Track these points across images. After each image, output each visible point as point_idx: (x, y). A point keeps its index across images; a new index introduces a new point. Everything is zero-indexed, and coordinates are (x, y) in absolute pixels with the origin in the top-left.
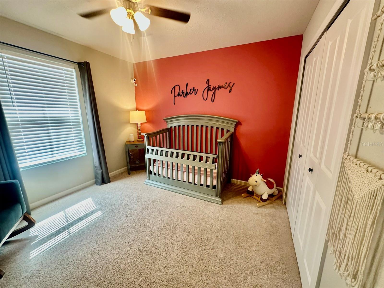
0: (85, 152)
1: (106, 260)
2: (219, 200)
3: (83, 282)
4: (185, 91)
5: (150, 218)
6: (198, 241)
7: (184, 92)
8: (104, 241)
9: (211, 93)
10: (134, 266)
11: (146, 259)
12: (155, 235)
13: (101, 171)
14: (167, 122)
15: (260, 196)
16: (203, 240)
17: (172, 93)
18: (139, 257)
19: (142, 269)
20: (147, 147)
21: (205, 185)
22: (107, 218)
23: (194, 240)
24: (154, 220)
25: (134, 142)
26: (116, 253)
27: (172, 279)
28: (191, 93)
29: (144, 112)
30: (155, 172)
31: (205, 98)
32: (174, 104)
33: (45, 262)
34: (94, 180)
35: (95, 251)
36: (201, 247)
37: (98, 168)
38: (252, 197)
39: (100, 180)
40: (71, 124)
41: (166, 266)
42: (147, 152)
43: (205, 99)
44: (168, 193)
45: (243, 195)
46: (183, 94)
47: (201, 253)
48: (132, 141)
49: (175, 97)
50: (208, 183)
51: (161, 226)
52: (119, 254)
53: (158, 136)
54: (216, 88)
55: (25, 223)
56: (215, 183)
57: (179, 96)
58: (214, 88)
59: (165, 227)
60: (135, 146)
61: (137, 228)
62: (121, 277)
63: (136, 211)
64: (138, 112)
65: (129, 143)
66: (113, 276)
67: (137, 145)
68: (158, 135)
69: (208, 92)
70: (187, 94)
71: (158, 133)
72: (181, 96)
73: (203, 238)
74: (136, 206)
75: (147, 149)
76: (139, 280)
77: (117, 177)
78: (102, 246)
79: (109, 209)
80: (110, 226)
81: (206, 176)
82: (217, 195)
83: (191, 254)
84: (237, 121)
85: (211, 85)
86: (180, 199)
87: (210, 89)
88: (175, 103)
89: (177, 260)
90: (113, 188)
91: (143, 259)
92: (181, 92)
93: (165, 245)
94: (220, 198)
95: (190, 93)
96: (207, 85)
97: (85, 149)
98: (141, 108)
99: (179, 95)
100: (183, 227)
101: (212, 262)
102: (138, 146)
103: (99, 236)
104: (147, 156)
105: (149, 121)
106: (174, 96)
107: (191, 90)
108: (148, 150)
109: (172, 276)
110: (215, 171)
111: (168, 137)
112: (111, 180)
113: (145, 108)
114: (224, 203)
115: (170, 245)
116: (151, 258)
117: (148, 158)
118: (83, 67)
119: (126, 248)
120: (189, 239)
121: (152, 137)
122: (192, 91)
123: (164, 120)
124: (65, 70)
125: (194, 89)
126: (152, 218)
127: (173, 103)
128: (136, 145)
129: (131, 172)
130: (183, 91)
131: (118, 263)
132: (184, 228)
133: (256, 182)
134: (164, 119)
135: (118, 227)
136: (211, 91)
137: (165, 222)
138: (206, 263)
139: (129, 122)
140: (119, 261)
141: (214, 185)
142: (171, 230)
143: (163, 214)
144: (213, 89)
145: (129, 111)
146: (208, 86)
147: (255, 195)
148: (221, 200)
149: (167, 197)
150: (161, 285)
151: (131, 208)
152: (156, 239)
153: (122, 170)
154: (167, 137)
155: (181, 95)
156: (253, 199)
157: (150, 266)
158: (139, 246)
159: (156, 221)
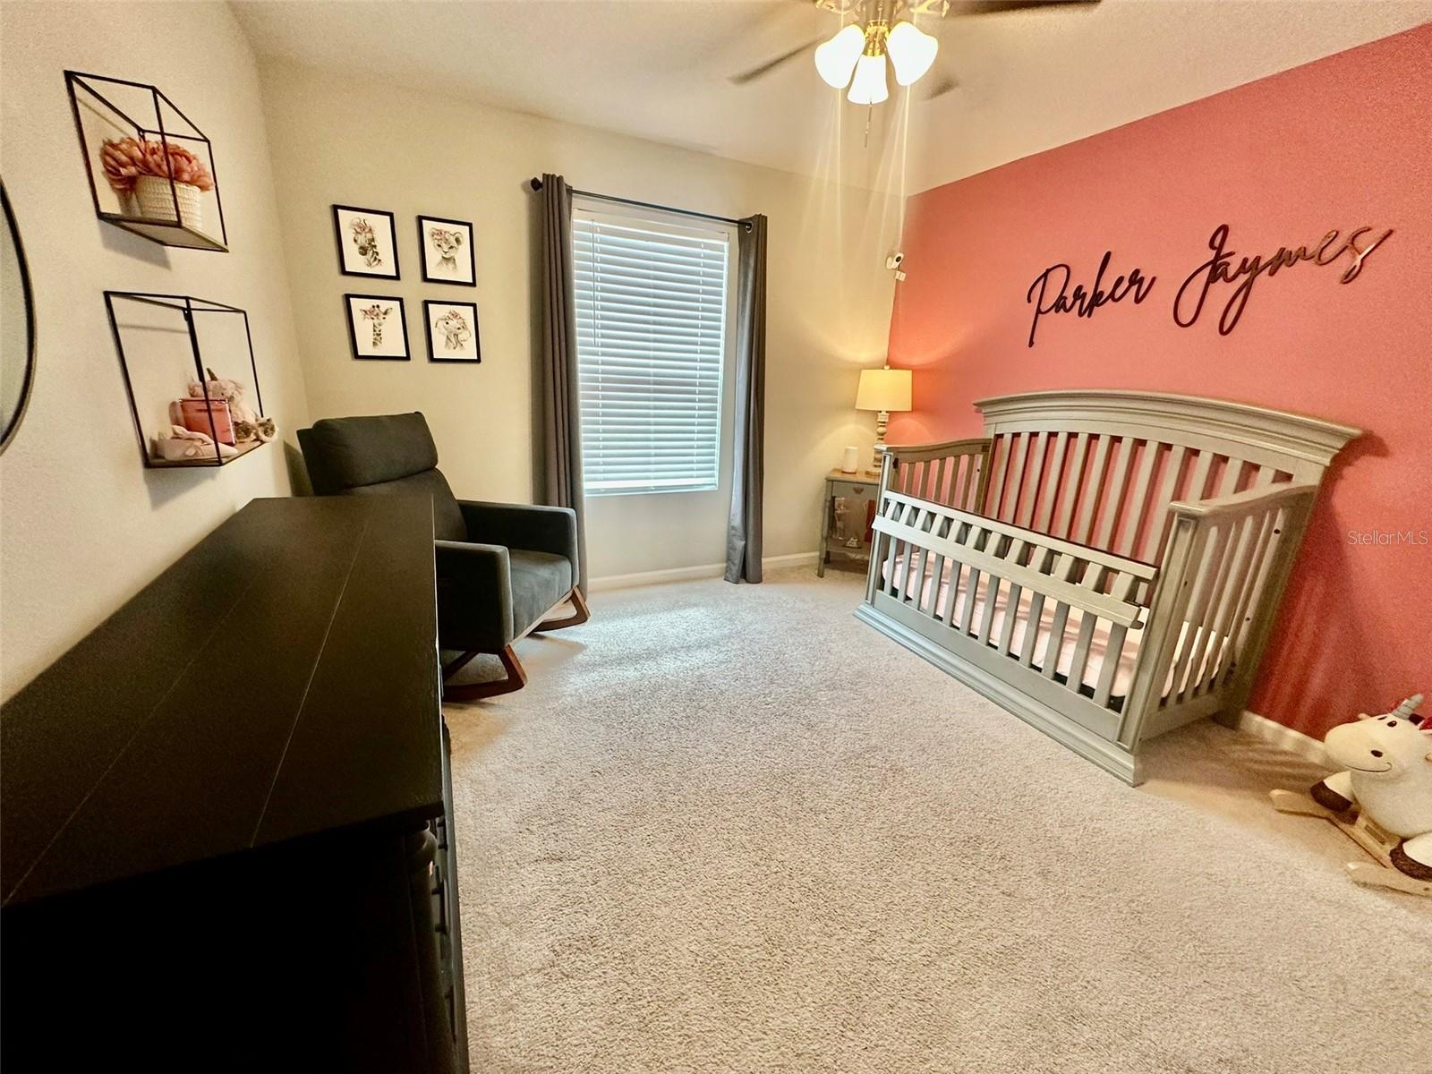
0: (715, 480)
1: (690, 753)
2: (1128, 762)
3: (637, 770)
4: (1089, 291)
5: (832, 711)
6: (963, 844)
7: (1085, 294)
8: (701, 713)
9: (1222, 292)
10: (747, 800)
11: (782, 801)
12: (830, 760)
13: (744, 542)
14: (987, 415)
15: (1399, 840)
16: (982, 850)
17: (1029, 301)
18: (765, 789)
19: (764, 819)
20: (887, 494)
21: (1073, 684)
22: (723, 667)
23: (948, 834)
24: (843, 721)
25: (855, 473)
26: (716, 750)
27: (830, 885)
28: (1117, 296)
29: (911, 372)
30: (897, 586)
31: (1186, 317)
32: (1031, 344)
33: (586, 700)
34: (724, 565)
35: (675, 724)
36: (963, 865)
37: (738, 534)
38: (1343, 826)
39: (736, 569)
40: (697, 397)
41: (828, 847)
42: (881, 511)
43: (1185, 319)
44: (922, 667)
45: (1276, 793)
46: (1079, 302)
47: (956, 880)
48: (850, 471)
49: (1040, 315)
50: (1091, 680)
51: (857, 746)
52: (722, 757)
53: (935, 464)
54: (1262, 263)
55: (571, 612)
56: (1122, 687)
57: (1057, 311)
58: (1252, 268)
59: (867, 756)
60: (855, 489)
61: (788, 721)
62: (709, 806)
63: (801, 680)
64: (888, 375)
65: (838, 476)
66: (693, 794)
67: (861, 486)
68: (938, 461)
69: (1211, 285)
70: (1097, 299)
71: (940, 452)
72: (1067, 311)
73: (985, 845)
74: (807, 666)
75: (886, 500)
76: (746, 834)
77: (782, 575)
78: (692, 722)
79: (734, 647)
80: (724, 687)
81: (1088, 649)
82: (1119, 741)
83: (918, 862)
84: (1356, 432)
85: (1231, 254)
86: (956, 699)
87: (1224, 273)
88: (1034, 340)
89: (867, 854)
90: (764, 599)
91: (774, 799)
92: (1070, 293)
93: (849, 798)
94: (1132, 757)
95: (1112, 296)
96: (1211, 254)
97: (716, 473)
98: (902, 358)
99: (1060, 305)
100: (929, 782)
101: (982, 925)
102: (862, 490)
103: (694, 698)
104: (881, 524)
105: (918, 408)
106: (1039, 311)
107: (1120, 280)
108: (887, 503)
109: (834, 878)
110: (1135, 636)
111: (978, 473)
112: (764, 578)
113: (917, 360)
114: (1151, 784)
115: (860, 806)
116: (796, 807)
117: (881, 533)
118: (749, 232)
119: (743, 752)
120: (934, 822)
121: (912, 464)
122: (1125, 284)
123: (975, 407)
124: (707, 246)
125: (1136, 279)
126: (838, 715)
127: (1028, 340)
128: (857, 486)
129: (828, 572)
130: (1080, 288)
131: (713, 774)
132: (928, 785)
133: (1377, 754)
134: (975, 404)
135: (742, 697)
136: (1228, 281)
137: (874, 742)
138: (959, 914)
139: (850, 406)
140: (716, 771)
141: (1117, 693)
142: (884, 771)
143: (876, 719)
144: (1243, 268)
145: (857, 370)
146: (1218, 257)
147: (1361, 821)
148: (1132, 767)
149: (912, 676)
150: (796, 879)
151: (792, 667)
152: (828, 772)
153: (805, 558)
154: (975, 469)
155: (1068, 307)
156: (1342, 836)
157: (786, 823)
158: (777, 764)
159: (848, 727)
